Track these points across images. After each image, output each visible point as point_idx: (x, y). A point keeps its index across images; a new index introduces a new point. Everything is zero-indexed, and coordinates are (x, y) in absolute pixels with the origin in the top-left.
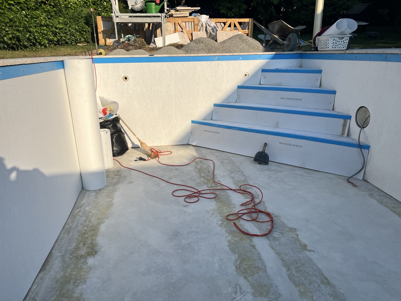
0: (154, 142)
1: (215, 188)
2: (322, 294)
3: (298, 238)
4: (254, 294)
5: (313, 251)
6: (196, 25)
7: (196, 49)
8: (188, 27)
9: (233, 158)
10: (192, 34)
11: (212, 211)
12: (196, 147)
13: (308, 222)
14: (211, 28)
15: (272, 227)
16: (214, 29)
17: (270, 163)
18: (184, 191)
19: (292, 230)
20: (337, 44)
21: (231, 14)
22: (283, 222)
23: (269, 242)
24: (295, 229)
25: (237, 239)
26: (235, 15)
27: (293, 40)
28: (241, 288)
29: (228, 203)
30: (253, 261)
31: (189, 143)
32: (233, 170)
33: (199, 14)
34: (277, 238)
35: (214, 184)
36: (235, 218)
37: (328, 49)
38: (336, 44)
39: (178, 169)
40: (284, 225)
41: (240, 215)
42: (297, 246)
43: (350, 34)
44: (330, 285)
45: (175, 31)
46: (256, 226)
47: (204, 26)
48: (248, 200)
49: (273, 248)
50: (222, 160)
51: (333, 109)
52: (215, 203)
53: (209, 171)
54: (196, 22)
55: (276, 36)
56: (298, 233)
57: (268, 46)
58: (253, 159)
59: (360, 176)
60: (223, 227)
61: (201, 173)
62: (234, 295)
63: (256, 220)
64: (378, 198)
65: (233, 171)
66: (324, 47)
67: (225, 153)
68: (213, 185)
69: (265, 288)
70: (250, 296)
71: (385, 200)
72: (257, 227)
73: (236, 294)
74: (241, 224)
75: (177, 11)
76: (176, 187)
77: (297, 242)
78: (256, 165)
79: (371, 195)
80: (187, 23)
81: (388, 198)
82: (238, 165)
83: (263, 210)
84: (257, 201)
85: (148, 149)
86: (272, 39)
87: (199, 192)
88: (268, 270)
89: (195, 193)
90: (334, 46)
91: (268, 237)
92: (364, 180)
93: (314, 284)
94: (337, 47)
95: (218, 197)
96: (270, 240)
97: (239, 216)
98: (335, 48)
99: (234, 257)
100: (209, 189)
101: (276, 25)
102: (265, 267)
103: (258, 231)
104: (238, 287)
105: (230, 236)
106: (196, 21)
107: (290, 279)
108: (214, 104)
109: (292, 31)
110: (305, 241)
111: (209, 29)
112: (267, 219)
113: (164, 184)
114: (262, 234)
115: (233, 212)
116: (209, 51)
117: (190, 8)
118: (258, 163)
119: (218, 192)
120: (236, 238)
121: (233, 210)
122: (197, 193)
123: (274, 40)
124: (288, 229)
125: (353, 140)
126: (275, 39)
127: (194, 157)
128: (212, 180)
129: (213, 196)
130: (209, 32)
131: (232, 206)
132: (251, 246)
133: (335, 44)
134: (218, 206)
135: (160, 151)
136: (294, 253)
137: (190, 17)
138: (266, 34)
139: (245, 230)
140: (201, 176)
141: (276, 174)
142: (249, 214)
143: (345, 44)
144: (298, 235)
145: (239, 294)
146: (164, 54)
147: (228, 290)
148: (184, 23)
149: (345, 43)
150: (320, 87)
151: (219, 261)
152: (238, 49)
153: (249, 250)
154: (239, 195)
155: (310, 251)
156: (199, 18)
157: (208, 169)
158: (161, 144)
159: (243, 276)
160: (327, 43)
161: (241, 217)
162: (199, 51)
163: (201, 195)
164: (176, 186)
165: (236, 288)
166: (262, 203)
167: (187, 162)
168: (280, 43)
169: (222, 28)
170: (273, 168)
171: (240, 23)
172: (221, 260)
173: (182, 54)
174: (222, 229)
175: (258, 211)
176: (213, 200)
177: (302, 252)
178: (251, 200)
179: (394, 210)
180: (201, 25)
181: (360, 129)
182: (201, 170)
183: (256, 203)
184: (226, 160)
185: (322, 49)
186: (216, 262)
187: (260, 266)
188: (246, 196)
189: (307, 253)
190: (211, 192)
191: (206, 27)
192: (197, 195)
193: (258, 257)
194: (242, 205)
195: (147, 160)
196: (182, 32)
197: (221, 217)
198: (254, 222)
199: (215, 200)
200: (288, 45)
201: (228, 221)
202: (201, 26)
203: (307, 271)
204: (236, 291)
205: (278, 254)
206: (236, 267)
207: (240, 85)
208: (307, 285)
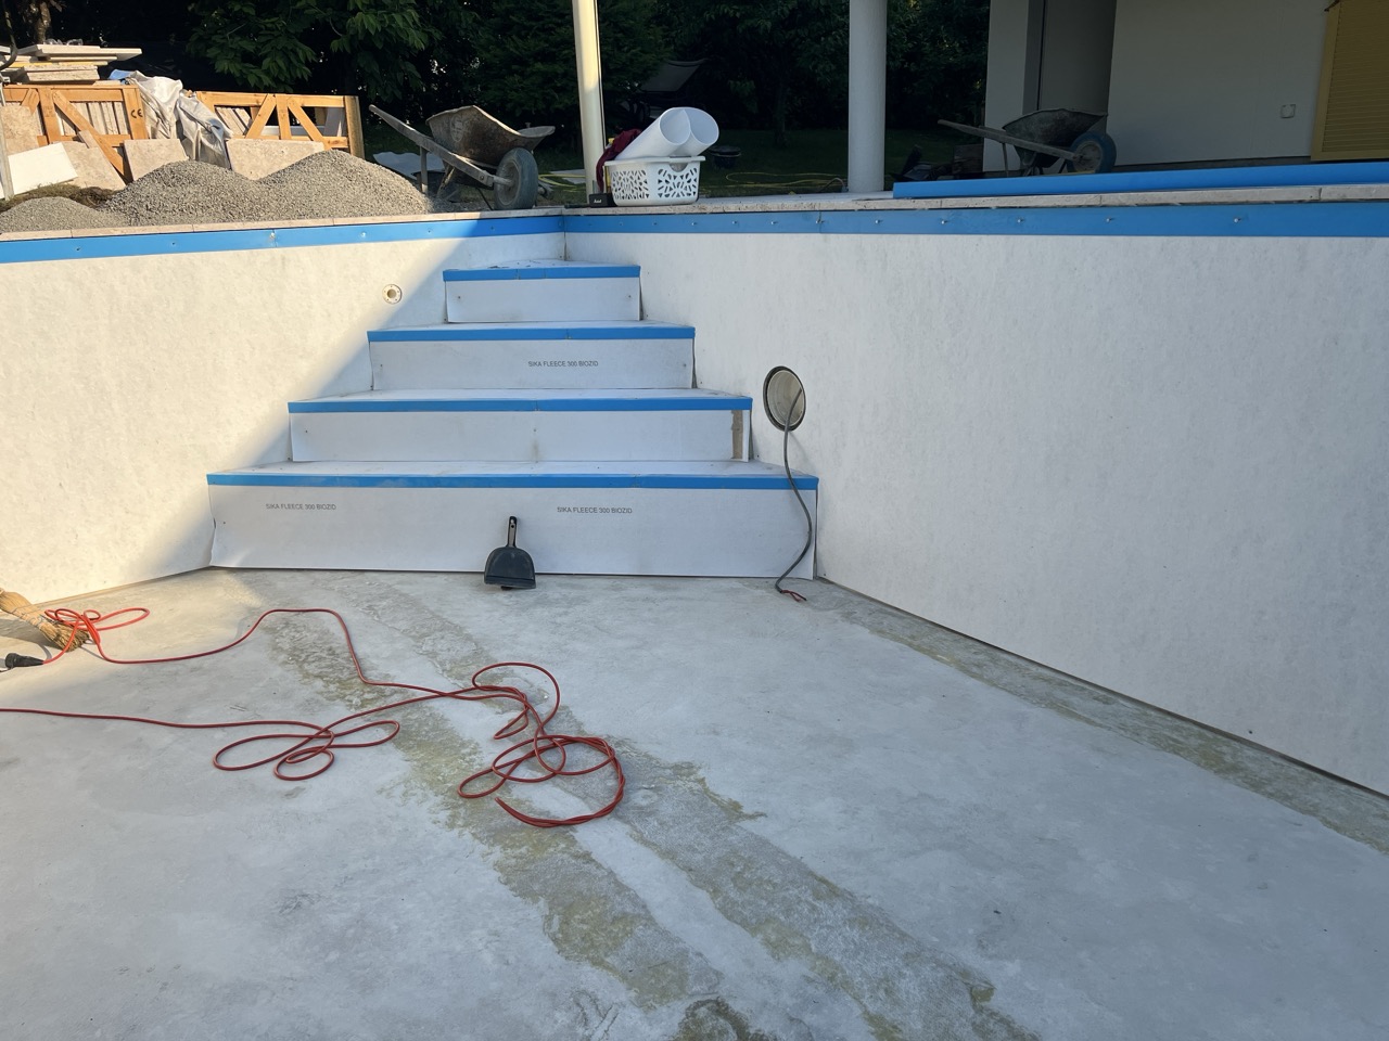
0: (55, 582)
1: (380, 704)
2: (828, 927)
3: (706, 791)
4: (642, 1004)
5: (761, 815)
6: (135, 114)
7: (170, 206)
8: (104, 121)
9: (405, 589)
10: (122, 149)
11: (399, 784)
12: (246, 574)
13: (716, 733)
14: (200, 127)
15: (622, 780)
16: (214, 130)
17: (538, 579)
18: (260, 741)
19: (683, 772)
20: (671, 185)
21: (260, 78)
22: (646, 755)
23: (627, 827)
24: (690, 766)
25: (523, 850)
26: (276, 80)
27: (522, 170)
28: (594, 1001)
29: (447, 743)
30: (603, 901)
31: (211, 564)
32: (422, 626)
33: (138, 72)
34: (648, 807)
35: (369, 692)
36: (492, 786)
37: (645, 200)
38: (669, 186)
39: (200, 668)
40: (654, 762)
41: (504, 771)
42: (715, 814)
43: (701, 155)
44: (838, 896)
45: (47, 136)
46: (571, 788)
47: (168, 118)
48: (515, 714)
49: (646, 843)
50: (368, 601)
51: (694, 385)
52: (400, 754)
53: (331, 651)
54: (133, 104)
55: (464, 159)
56: (701, 774)
57: (440, 192)
58: (483, 577)
59: (807, 570)
60: (460, 826)
61: (304, 661)
62: (580, 1030)
63: (563, 770)
64: (867, 620)
65: (425, 630)
66: (635, 194)
67: (367, 574)
68: (367, 696)
69: (670, 971)
70: (633, 1014)
71: (885, 623)
72: (574, 795)
73: (586, 1024)
74: (517, 800)
75: (43, 59)
76: (222, 738)
77: (710, 803)
78: (495, 596)
79: (849, 616)
80: (94, 107)
81: (890, 614)
82: (432, 609)
83: (573, 735)
84: (543, 710)
85: (36, 615)
86: (451, 168)
87: (325, 732)
88: (657, 914)
89: (310, 738)
90: (662, 191)
91: (620, 814)
92: (819, 578)
93: (800, 908)
94: (672, 192)
95: (403, 731)
96: (628, 822)
97: (502, 775)
98: (667, 196)
99: (536, 912)
100: (359, 712)
101: (459, 121)
102: (644, 907)
103: (583, 803)
104: (584, 1001)
105: (497, 848)
106: (133, 98)
107: (730, 918)
108: (289, 404)
109: (514, 144)
110: (729, 793)
111: (194, 131)
112: (594, 758)
113: (166, 736)
114: (598, 809)
115: (476, 769)
116: (229, 213)
117: (96, 49)
118: (499, 587)
119: (397, 717)
120: (520, 847)
121: (473, 760)
122: (317, 737)
123: (457, 171)
124: (668, 771)
125: (770, 469)
126: (463, 170)
127: (251, 610)
128: (359, 681)
129: (381, 733)
130: (194, 141)
131: (468, 750)
132: (577, 857)
133: (663, 183)
134: (415, 763)
135: (96, 616)
136: (712, 838)
137: (105, 83)
138: (425, 151)
139: (541, 813)
140: (307, 675)
141: (571, 609)
142: (535, 760)
143: (691, 184)
144: (703, 779)
145: (594, 1020)
146: (35, 228)
147: (556, 1022)
148: (81, 108)
149: (693, 182)
150: (642, 319)
151: (490, 942)
152: (340, 205)
153: (577, 872)
154: (477, 705)
155: (752, 817)
156: (145, 90)
157: (325, 643)
158: (86, 586)
159: (588, 958)
160: (642, 180)
161: (513, 775)
162: (184, 213)
163: (337, 742)
164: (218, 734)
165: (578, 1004)
166: (562, 715)
167: (232, 634)
168: (484, 182)
169: (244, 129)
170: (557, 596)
171: (310, 111)
172: (496, 934)
173: (112, 226)
174: (460, 835)
175: (560, 742)
176: (389, 746)
177: (734, 828)
178: (525, 714)
179: (916, 643)
180: (158, 116)
181: (783, 433)
182: (296, 653)
183: (544, 718)
184: (382, 598)
185: (626, 201)
186: (480, 946)
187: (628, 910)
188: (501, 704)
189: (747, 824)
190: (369, 720)
191: (179, 123)
192: (323, 743)
193: (613, 885)
194: (499, 736)
195: (47, 662)
196: (78, 139)
197: (440, 798)
198: (557, 780)
199: (398, 746)
200: (509, 190)
201: (469, 803)
202: (156, 119)
203: (766, 878)
204: (584, 1014)
205: (668, 854)
206: (555, 941)
207: (374, 328)
208: (782, 918)
